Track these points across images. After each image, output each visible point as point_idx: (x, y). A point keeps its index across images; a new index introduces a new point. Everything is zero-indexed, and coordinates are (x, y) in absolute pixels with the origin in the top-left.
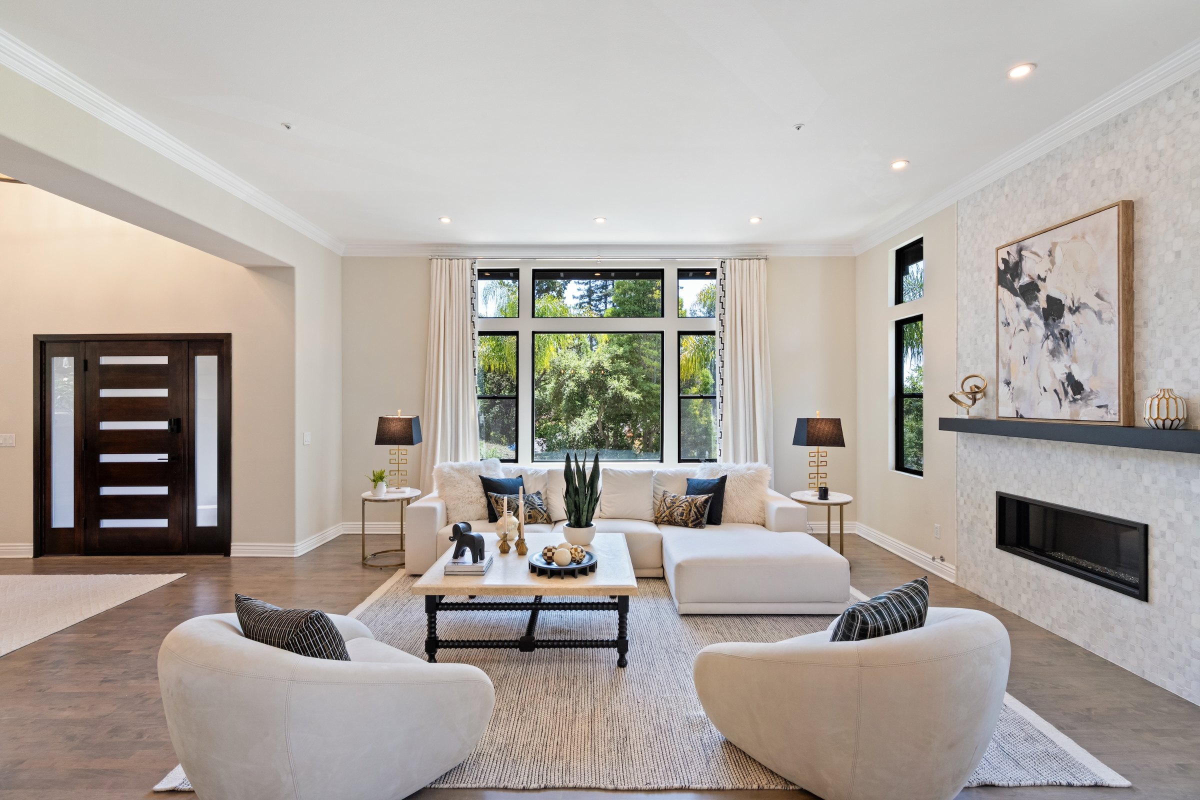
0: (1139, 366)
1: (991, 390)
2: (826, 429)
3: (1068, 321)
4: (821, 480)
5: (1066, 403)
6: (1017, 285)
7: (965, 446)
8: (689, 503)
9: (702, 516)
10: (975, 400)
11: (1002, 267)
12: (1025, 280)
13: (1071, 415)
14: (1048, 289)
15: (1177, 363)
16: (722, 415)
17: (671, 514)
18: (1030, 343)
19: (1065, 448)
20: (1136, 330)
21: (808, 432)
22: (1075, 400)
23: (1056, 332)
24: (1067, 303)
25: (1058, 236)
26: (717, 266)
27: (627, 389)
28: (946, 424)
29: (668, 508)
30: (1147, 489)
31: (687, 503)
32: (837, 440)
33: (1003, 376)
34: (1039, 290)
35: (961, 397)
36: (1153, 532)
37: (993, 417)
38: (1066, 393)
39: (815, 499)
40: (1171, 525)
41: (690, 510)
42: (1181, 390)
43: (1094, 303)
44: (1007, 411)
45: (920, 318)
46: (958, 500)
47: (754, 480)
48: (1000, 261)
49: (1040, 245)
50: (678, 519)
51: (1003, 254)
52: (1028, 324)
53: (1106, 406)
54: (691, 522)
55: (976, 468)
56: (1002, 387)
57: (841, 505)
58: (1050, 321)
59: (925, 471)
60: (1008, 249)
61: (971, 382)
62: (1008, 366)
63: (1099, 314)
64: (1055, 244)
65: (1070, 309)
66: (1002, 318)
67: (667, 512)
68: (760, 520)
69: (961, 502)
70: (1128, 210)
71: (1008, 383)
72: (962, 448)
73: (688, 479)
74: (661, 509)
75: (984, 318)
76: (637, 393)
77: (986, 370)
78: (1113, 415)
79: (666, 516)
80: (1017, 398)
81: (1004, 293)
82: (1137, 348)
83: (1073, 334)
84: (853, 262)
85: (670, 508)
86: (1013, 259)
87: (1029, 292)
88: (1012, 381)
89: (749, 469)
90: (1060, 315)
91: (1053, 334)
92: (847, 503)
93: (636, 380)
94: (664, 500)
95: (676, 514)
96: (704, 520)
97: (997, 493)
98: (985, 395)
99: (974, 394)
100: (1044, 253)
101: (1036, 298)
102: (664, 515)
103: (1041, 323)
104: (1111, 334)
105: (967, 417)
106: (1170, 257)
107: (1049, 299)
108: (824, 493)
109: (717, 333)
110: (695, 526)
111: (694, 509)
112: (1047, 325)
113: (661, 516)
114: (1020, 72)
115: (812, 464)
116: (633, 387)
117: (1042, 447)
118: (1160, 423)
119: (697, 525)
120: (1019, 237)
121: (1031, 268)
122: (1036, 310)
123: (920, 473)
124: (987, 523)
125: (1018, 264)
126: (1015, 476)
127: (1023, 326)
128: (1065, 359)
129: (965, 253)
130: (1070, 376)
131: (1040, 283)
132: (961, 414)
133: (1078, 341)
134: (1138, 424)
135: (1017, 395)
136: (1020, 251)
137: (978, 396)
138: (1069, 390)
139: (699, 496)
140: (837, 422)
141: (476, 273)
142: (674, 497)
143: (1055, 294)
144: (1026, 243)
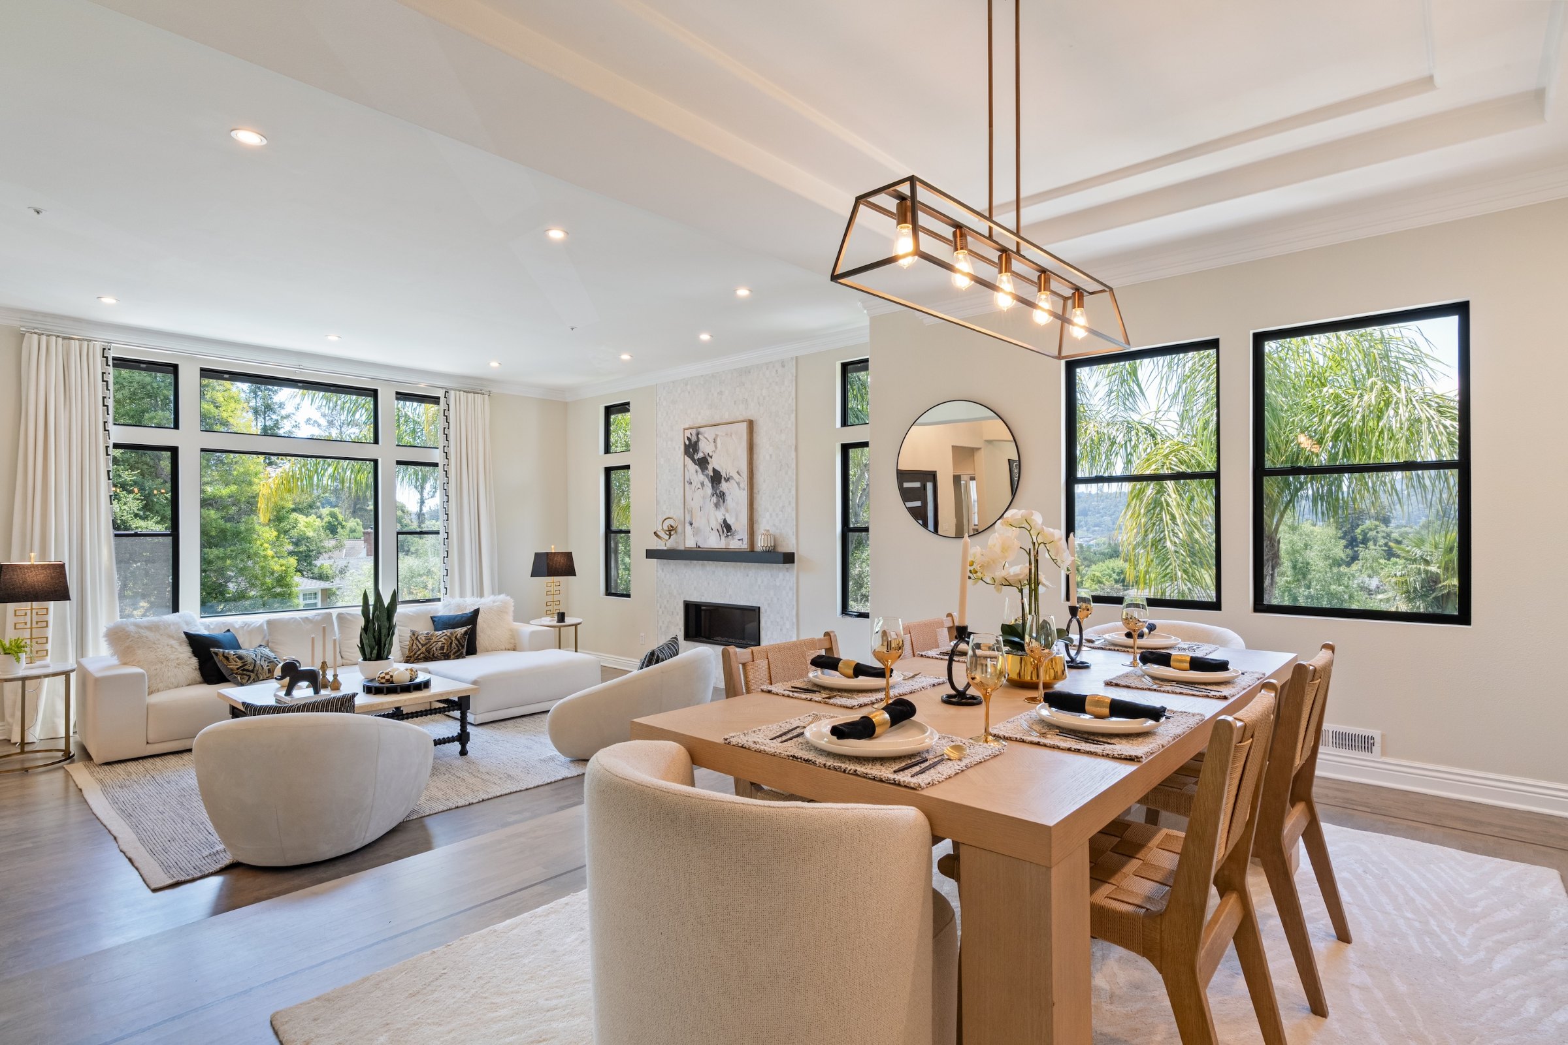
0: (756, 517)
1: (680, 529)
2: (561, 561)
3: (724, 486)
4: (556, 607)
5: (723, 538)
6: (696, 457)
7: (663, 570)
8: (448, 636)
9: (463, 647)
10: (670, 535)
11: (687, 443)
12: (700, 455)
13: (726, 545)
14: (714, 463)
15: (771, 515)
16: (447, 551)
17: (428, 651)
18: (704, 498)
19: (722, 566)
20: (755, 495)
21: (548, 564)
22: (728, 536)
23: (718, 492)
24: (723, 474)
25: (720, 430)
26: (440, 393)
27: (136, 515)
28: (651, 554)
29: (423, 645)
30: (759, 586)
31: (446, 637)
32: (569, 571)
33: (688, 519)
34: (708, 463)
35: (662, 534)
36: (762, 610)
37: (681, 548)
38: (723, 532)
39: (555, 623)
40: (769, 604)
41: (451, 643)
42: (772, 530)
43: (736, 476)
44: (690, 543)
45: (627, 467)
46: (658, 612)
47: (501, 611)
48: (686, 438)
49: (708, 433)
50: (437, 653)
51: (687, 434)
52: (702, 484)
53: (742, 539)
54: (454, 654)
55: (670, 586)
56: (688, 526)
57: (576, 625)
58: (715, 485)
59: (632, 593)
60: (690, 431)
61: (667, 523)
62: (691, 512)
63: (738, 484)
64: (717, 435)
65: (725, 479)
66: (687, 479)
67: (424, 649)
68: (511, 646)
69: (660, 612)
70: (751, 424)
71: (691, 524)
72: (661, 571)
73: (432, 618)
74: (415, 647)
75: (675, 476)
76: (157, 523)
77: (677, 513)
78: (744, 546)
79: (422, 653)
80: (697, 534)
81: (688, 461)
82: (755, 506)
83: (726, 494)
84: (565, 405)
85: (426, 644)
86: (694, 439)
87: (703, 463)
88: (694, 522)
89: (494, 602)
90: (720, 482)
91: (716, 493)
92: (579, 624)
93: (153, 501)
94: (417, 638)
95: (434, 649)
96: (464, 651)
97: (684, 601)
98: (676, 532)
99: (671, 531)
100: (711, 440)
101: (707, 468)
102: (419, 653)
103: (710, 485)
104: (743, 496)
105: (665, 548)
106: (768, 457)
107: (714, 470)
108: (562, 617)
109: (441, 466)
110: (458, 657)
111: (455, 642)
112: (713, 486)
113: (415, 654)
114: (705, 337)
115: (549, 593)
116: (148, 513)
117: (710, 566)
118: (764, 548)
119: (459, 656)
120: (697, 425)
121: (705, 448)
122: (707, 476)
123: (628, 596)
124: (678, 625)
125: (697, 443)
126: (695, 588)
127: (700, 486)
128: (722, 509)
129: (662, 425)
130: (725, 521)
131: (709, 459)
132: (661, 546)
133: (728, 498)
134: (755, 550)
135: (697, 532)
136: (698, 434)
137: (672, 533)
138: (725, 529)
139: (457, 630)
140: (569, 556)
141: (110, 363)
142: (427, 634)
143: (717, 468)
144: (701, 430)
